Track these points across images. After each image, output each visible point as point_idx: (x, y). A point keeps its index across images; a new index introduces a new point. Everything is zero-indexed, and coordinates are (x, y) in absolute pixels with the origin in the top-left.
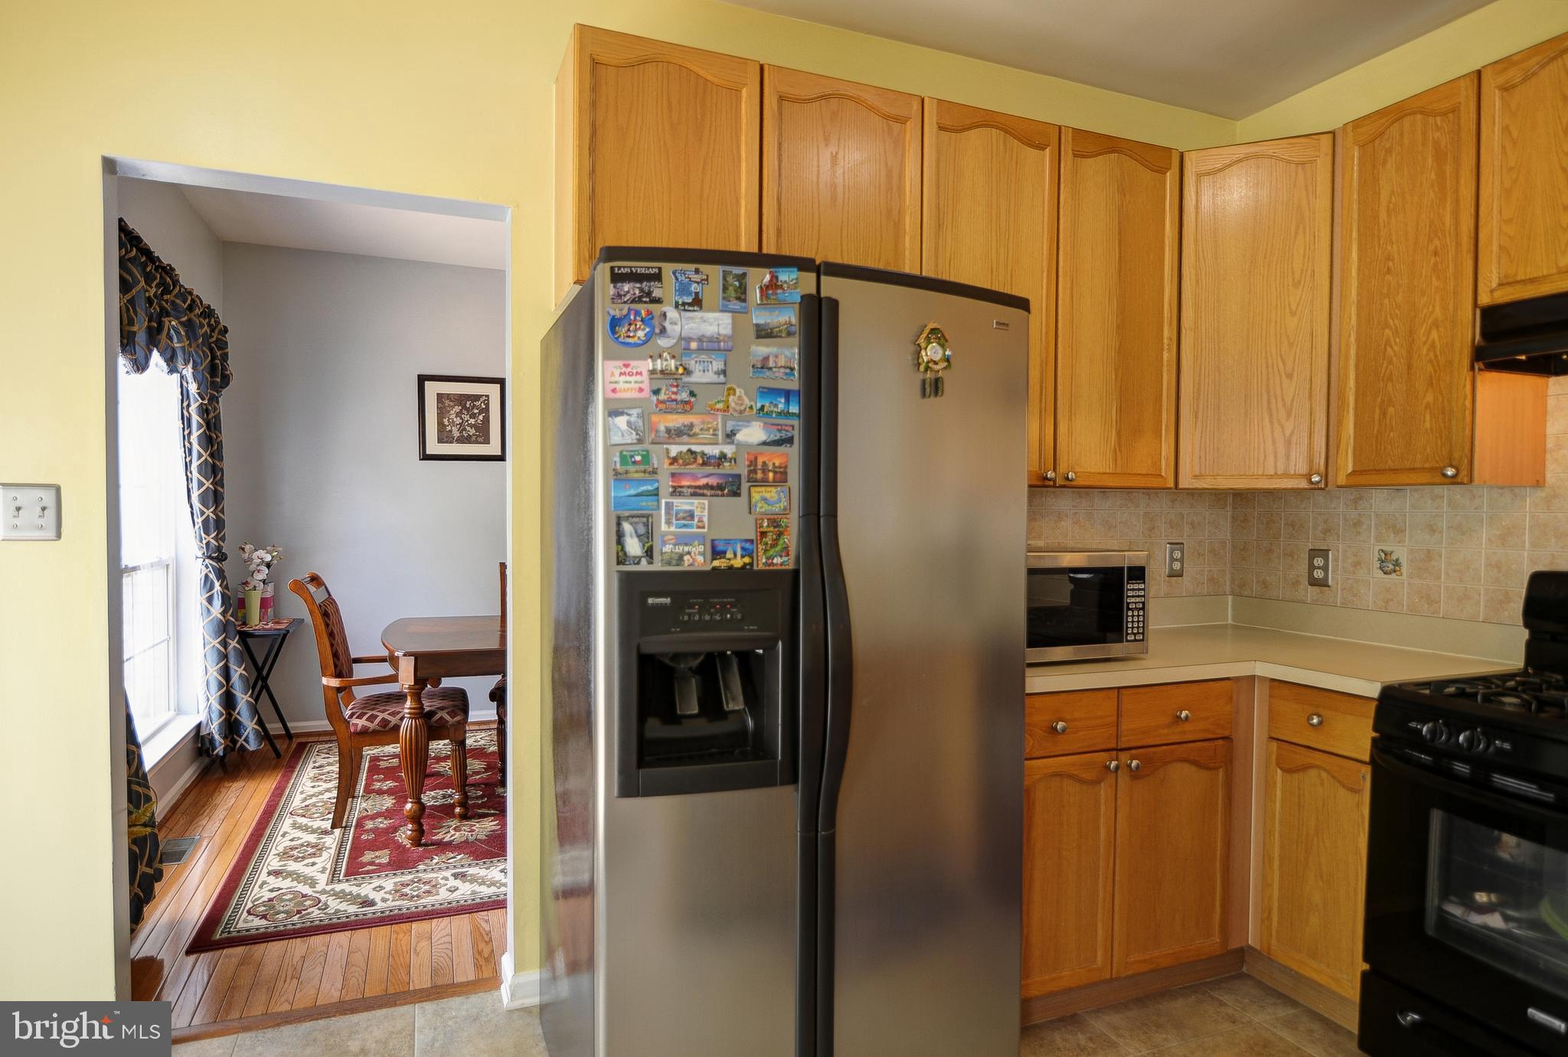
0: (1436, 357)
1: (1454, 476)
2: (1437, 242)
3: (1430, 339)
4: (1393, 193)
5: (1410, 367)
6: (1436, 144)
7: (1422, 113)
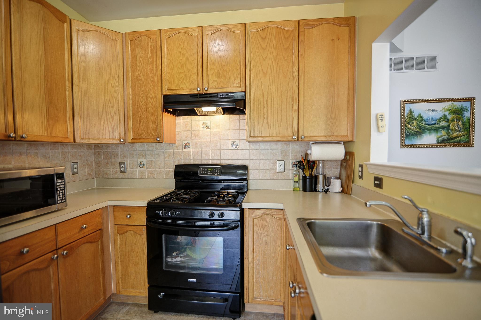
0: (153, 107)
1: (159, 140)
2: (152, 74)
3: (151, 102)
4: (140, 57)
5: (147, 109)
6: (151, 47)
7: (147, 37)
